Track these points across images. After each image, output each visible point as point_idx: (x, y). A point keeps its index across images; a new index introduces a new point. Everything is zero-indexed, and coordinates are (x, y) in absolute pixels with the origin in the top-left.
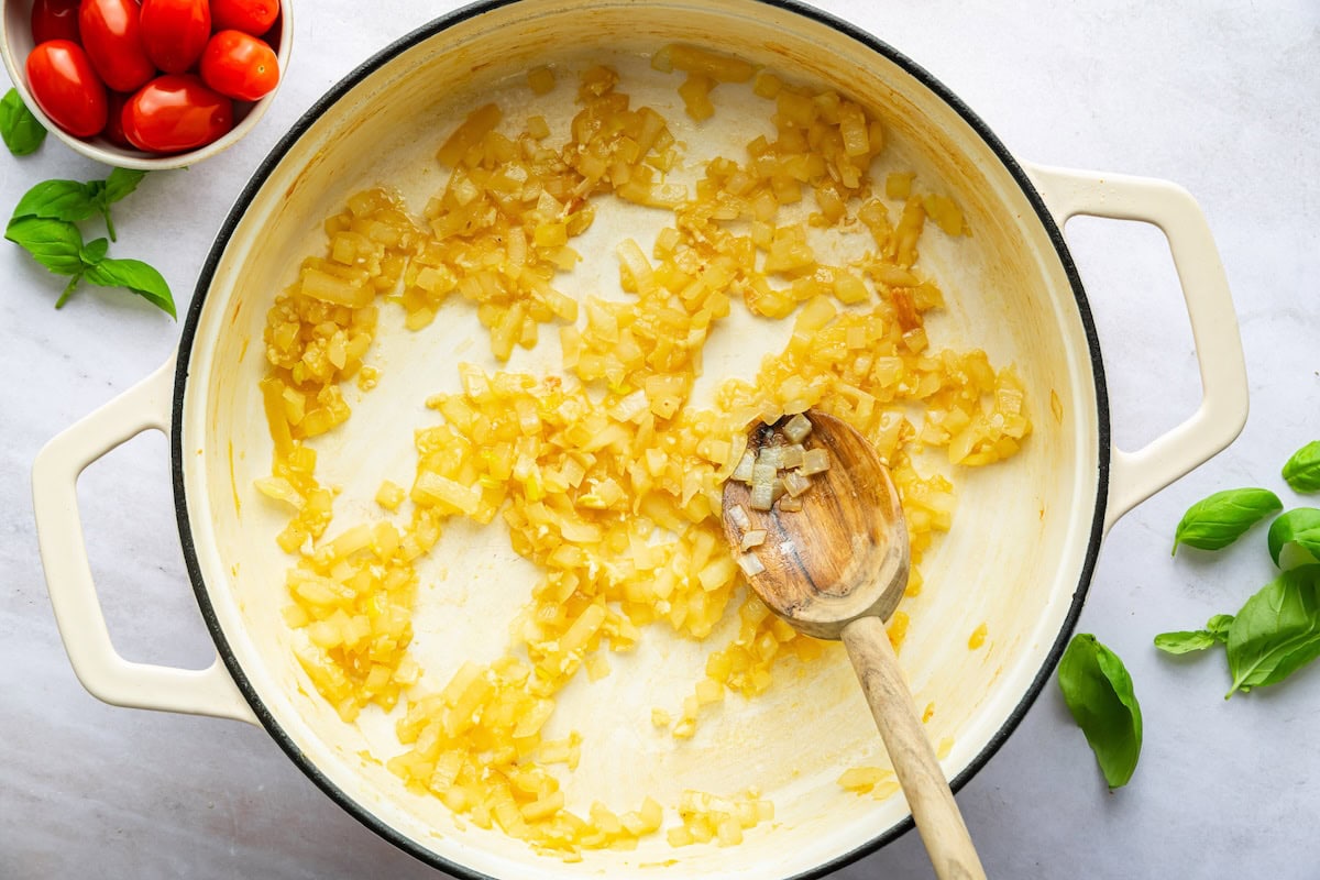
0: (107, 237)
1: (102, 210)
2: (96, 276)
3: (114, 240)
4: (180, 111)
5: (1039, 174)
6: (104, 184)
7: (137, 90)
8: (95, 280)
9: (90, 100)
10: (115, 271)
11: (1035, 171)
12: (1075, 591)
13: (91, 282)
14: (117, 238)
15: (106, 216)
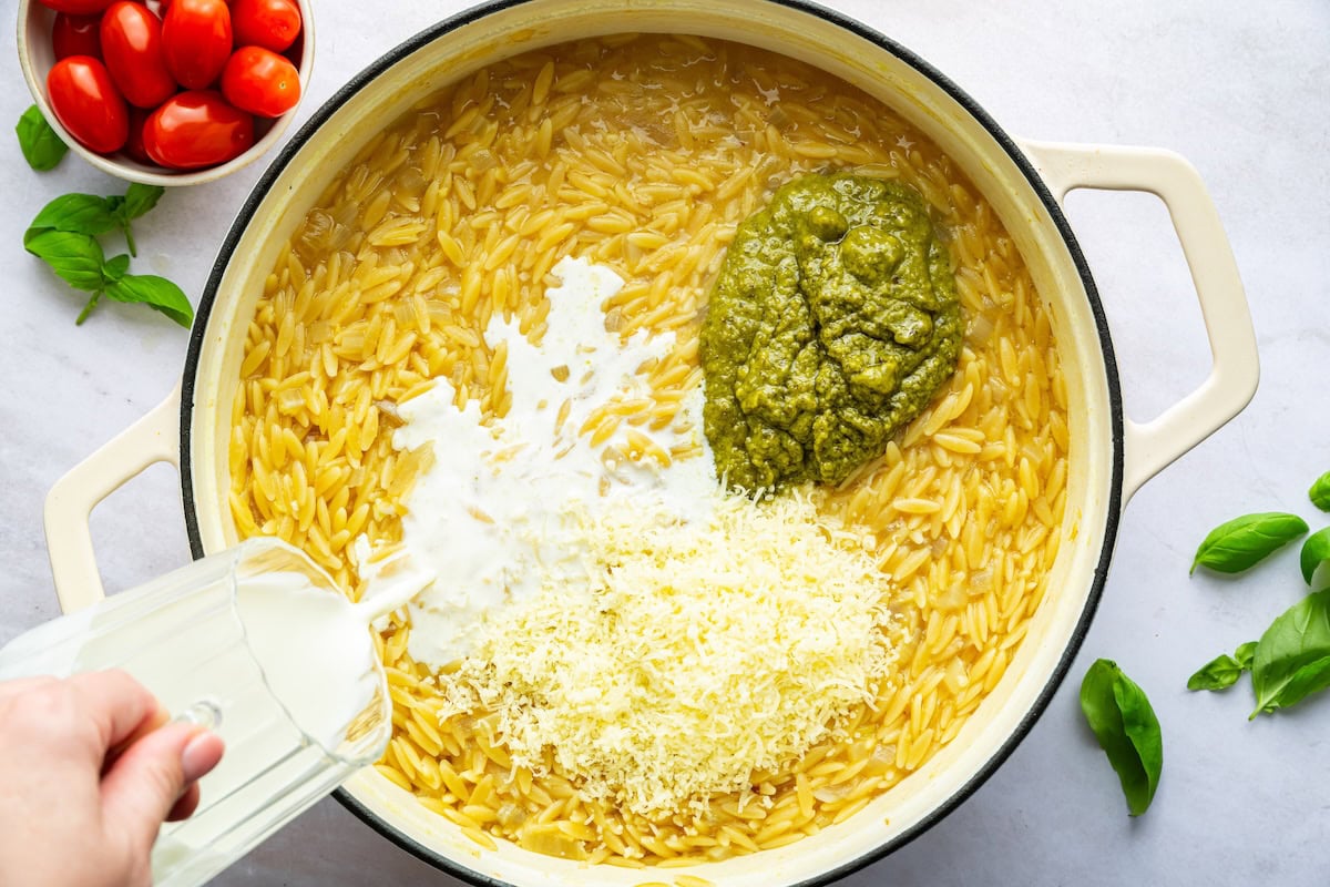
0: (129, 254)
1: (122, 225)
2: (117, 292)
3: (134, 256)
4: (201, 127)
5: (1033, 149)
6: (123, 199)
7: (158, 107)
8: (116, 296)
9: (111, 115)
10: (136, 287)
11: (1032, 149)
12: (1096, 566)
13: (112, 298)
14: (138, 253)
15: (126, 232)
